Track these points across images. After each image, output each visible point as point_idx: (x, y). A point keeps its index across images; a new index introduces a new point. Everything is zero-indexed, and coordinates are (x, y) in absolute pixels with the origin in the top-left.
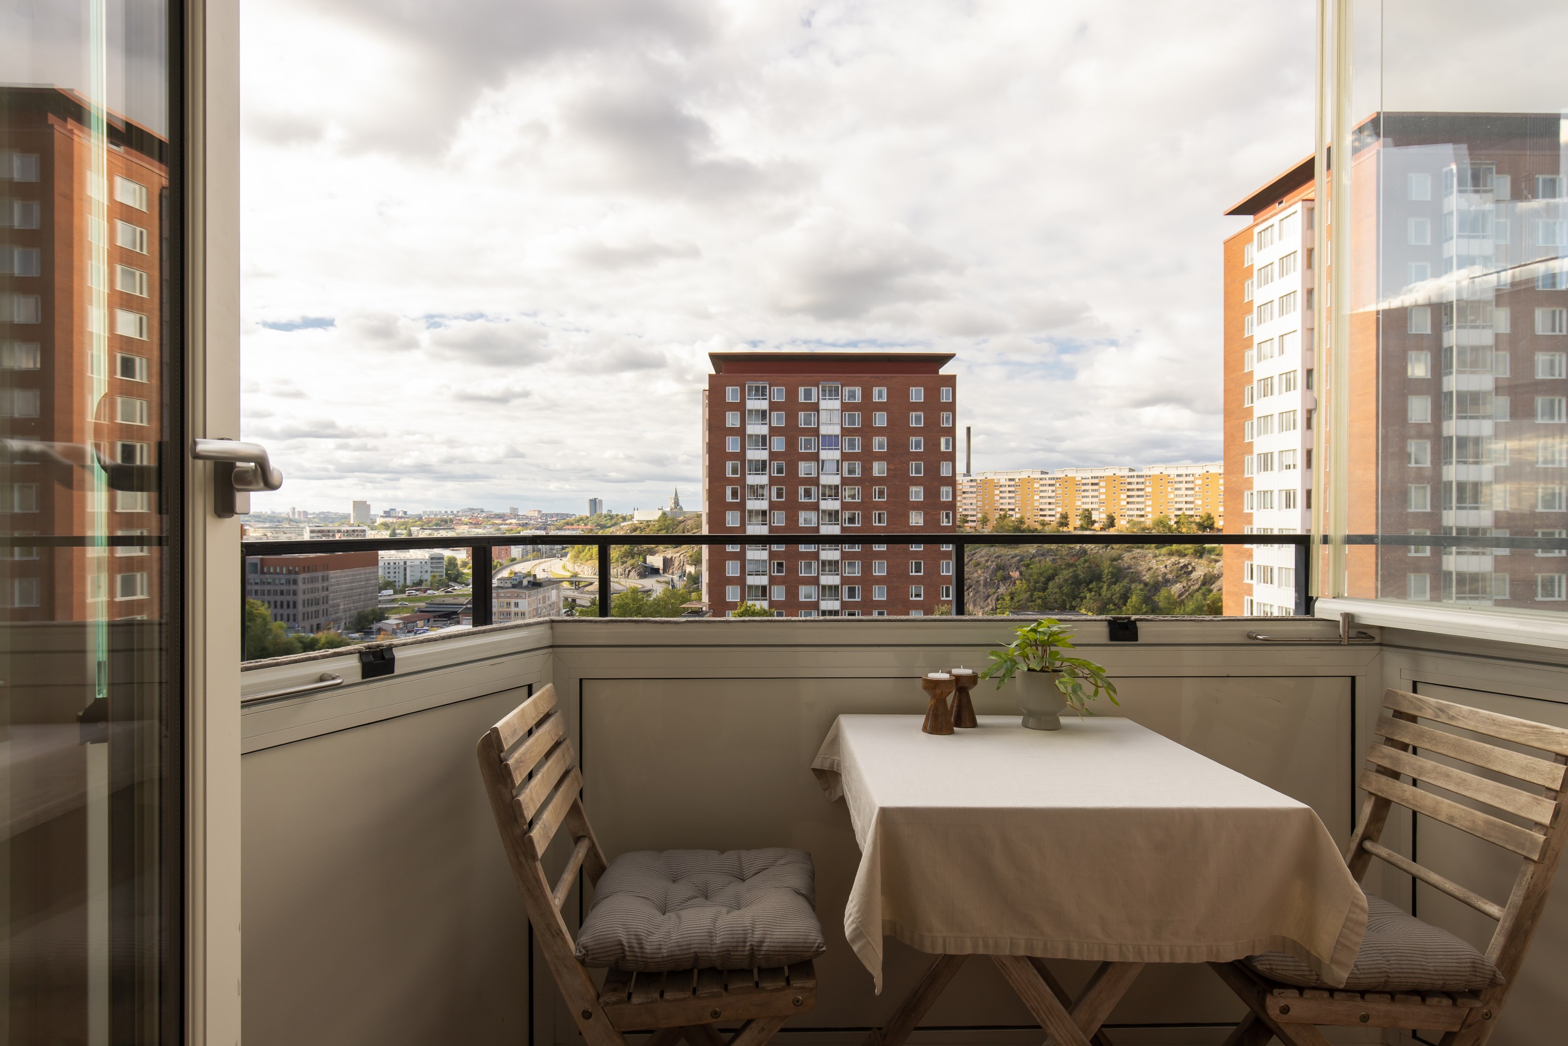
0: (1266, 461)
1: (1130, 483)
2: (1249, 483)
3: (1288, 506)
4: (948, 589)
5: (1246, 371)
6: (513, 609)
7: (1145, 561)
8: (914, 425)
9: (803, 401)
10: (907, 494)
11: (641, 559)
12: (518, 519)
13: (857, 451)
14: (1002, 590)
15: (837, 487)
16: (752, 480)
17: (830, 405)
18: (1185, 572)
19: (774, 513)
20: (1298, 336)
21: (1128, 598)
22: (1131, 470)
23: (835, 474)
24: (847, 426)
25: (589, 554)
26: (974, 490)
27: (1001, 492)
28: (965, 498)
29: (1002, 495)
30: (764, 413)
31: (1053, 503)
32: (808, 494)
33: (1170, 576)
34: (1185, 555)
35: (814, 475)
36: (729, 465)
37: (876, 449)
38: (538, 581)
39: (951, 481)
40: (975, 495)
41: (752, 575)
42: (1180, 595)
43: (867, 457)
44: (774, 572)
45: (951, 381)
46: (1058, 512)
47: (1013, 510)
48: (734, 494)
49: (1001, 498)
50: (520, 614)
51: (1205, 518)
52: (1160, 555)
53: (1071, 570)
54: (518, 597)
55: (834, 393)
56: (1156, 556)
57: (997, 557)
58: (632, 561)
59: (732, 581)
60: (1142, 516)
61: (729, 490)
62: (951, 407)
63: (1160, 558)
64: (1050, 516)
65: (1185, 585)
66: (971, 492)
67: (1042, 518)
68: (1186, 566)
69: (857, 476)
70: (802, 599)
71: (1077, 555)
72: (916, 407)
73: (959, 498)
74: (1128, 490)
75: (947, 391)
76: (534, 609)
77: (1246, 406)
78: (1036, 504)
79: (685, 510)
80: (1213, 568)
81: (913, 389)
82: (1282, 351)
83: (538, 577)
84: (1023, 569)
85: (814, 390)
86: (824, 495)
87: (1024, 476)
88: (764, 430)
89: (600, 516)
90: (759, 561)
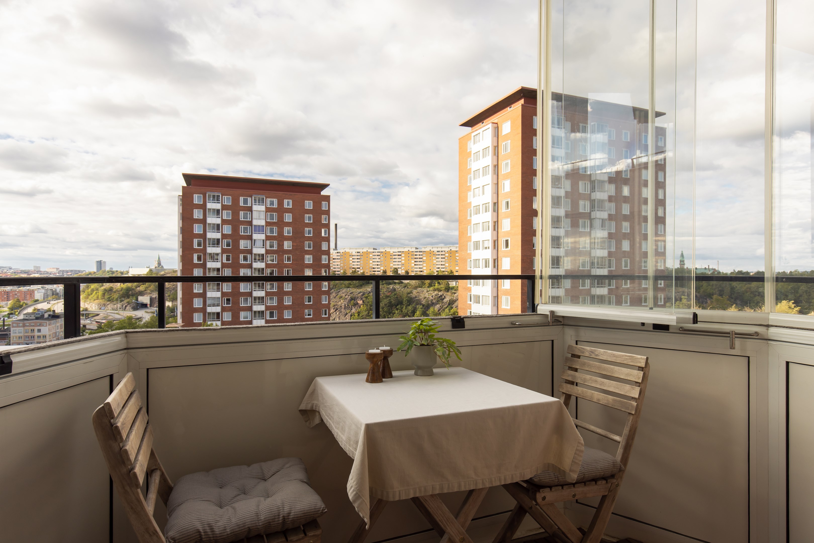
0: (477, 246)
1: (416, 255)
2: (470, 255)
3: (486, 267)
4: (326, 311)
5: (468, 201)
6: (36, 334)
7: (423, 294)
8: (307, 222)
9: (242, 205)
10: (303, 259)
11: (134, 298)
12: (41, 274)
13: (275, 235)
14: (354, 310)
15: (263, 255)
16: (210, 250)
17: (259, 209)
18: (441, 299)
19: (224, 270)
20: (490, 186)
21: (415, 312)
22: (416, 248)
23: (262, 248)
24: (269, 221)
25: (96, 296)
26: (339, 257)
27: (353, 259)
28: (334, 262)
29: (353, 260)
30: (218, 211)
31: (379, 265)
32: (245, 259)
33: (434, 301)
34: (441, 291)
35: (249, 248)
36: (196, 241)
37: (286, 234)
38: (56, 314)
39: (328, 253)
40: (339, 260)
41: (211, 306)
42: (439, 310)
43: (281, 238)
44: (224, 304)
45: (327, 198)
46: (382, 270)
47: (359, 268)
48: (199, 258)
49: (353, 262)
50: (42, 337)
51: (450, 272)
52: (429, 291)
53: (388, 299)
54: (40, 325)
55: (261, 202)
56: (428, 291)
57: (351, 293)
58: (128, 300)
59: (197, 310)
60: (422, 271)
61: (195, 256)
62: (328, 212)
63: (430, 292)
64: (378, 271)
65: (441, 305)
66: (338, 259)
67: (374, 273)
68: (441, 296)
69: (275, 249)
70: (242, 319)
71: (391, 291)
72: (308, 211)
73: (331, 262)
74: (415, 258)
75: (326, 204)
76: (53, 333)
77: (468, 218)
78: (371, 265)
79: (165, 267)
80: (453, 297)
81: (307, 202)
82: (483, 193)
83: (56, 312)
84: (364, 299)
85: (249, 199)
86: (255, 259)
87: (365, 250)
88: (218, 221)
89: (104, 271)
90: (215, 298)
